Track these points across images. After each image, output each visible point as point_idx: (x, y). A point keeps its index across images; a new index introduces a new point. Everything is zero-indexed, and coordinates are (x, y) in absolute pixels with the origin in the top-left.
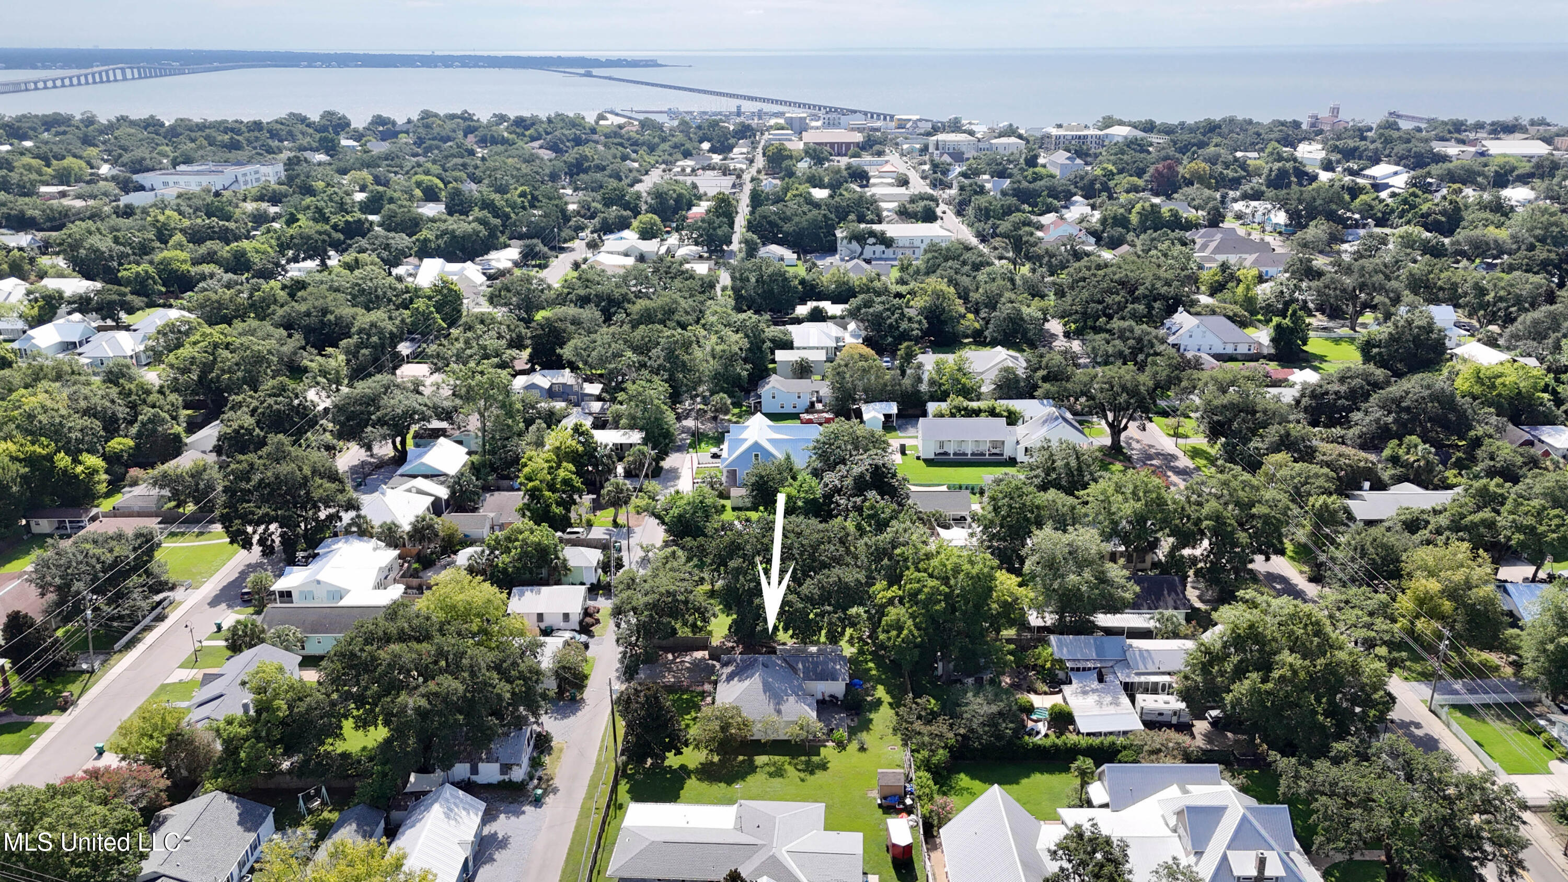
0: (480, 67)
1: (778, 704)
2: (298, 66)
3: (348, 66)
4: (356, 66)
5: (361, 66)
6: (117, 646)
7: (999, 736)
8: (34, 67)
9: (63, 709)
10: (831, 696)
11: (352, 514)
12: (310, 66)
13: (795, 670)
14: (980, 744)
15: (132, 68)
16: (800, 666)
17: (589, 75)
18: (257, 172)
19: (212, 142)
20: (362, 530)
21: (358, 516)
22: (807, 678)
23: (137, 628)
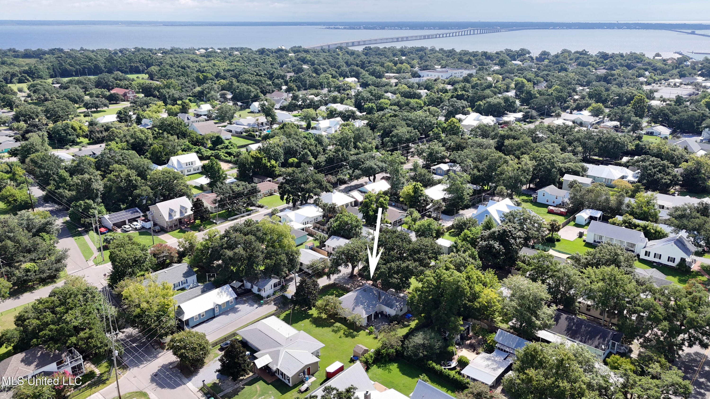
0: (636, 29)
1: (356, 306)
2: (548, 29)
3: (571, 28)
4: (575, 29)
5: (577, 29)
6: (229, 219)
7: (416, 355)
8: (448, 29)
9: (199, 231)
10: (389, 315)
11: (317, 197)
12: (554, 29)
13: (380, 297)
14: (407, 354)
15: (478, 30)
16: (383, 297)
17: (693, 33)
18: (462, 73)
19: (460, 60)
20: (316, 203)
21: (318, 199)
22: (382, 303)
23: (240, 215)
